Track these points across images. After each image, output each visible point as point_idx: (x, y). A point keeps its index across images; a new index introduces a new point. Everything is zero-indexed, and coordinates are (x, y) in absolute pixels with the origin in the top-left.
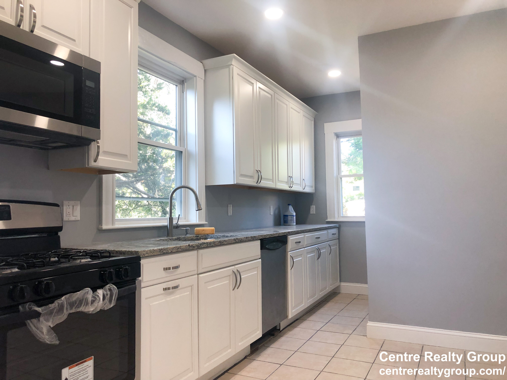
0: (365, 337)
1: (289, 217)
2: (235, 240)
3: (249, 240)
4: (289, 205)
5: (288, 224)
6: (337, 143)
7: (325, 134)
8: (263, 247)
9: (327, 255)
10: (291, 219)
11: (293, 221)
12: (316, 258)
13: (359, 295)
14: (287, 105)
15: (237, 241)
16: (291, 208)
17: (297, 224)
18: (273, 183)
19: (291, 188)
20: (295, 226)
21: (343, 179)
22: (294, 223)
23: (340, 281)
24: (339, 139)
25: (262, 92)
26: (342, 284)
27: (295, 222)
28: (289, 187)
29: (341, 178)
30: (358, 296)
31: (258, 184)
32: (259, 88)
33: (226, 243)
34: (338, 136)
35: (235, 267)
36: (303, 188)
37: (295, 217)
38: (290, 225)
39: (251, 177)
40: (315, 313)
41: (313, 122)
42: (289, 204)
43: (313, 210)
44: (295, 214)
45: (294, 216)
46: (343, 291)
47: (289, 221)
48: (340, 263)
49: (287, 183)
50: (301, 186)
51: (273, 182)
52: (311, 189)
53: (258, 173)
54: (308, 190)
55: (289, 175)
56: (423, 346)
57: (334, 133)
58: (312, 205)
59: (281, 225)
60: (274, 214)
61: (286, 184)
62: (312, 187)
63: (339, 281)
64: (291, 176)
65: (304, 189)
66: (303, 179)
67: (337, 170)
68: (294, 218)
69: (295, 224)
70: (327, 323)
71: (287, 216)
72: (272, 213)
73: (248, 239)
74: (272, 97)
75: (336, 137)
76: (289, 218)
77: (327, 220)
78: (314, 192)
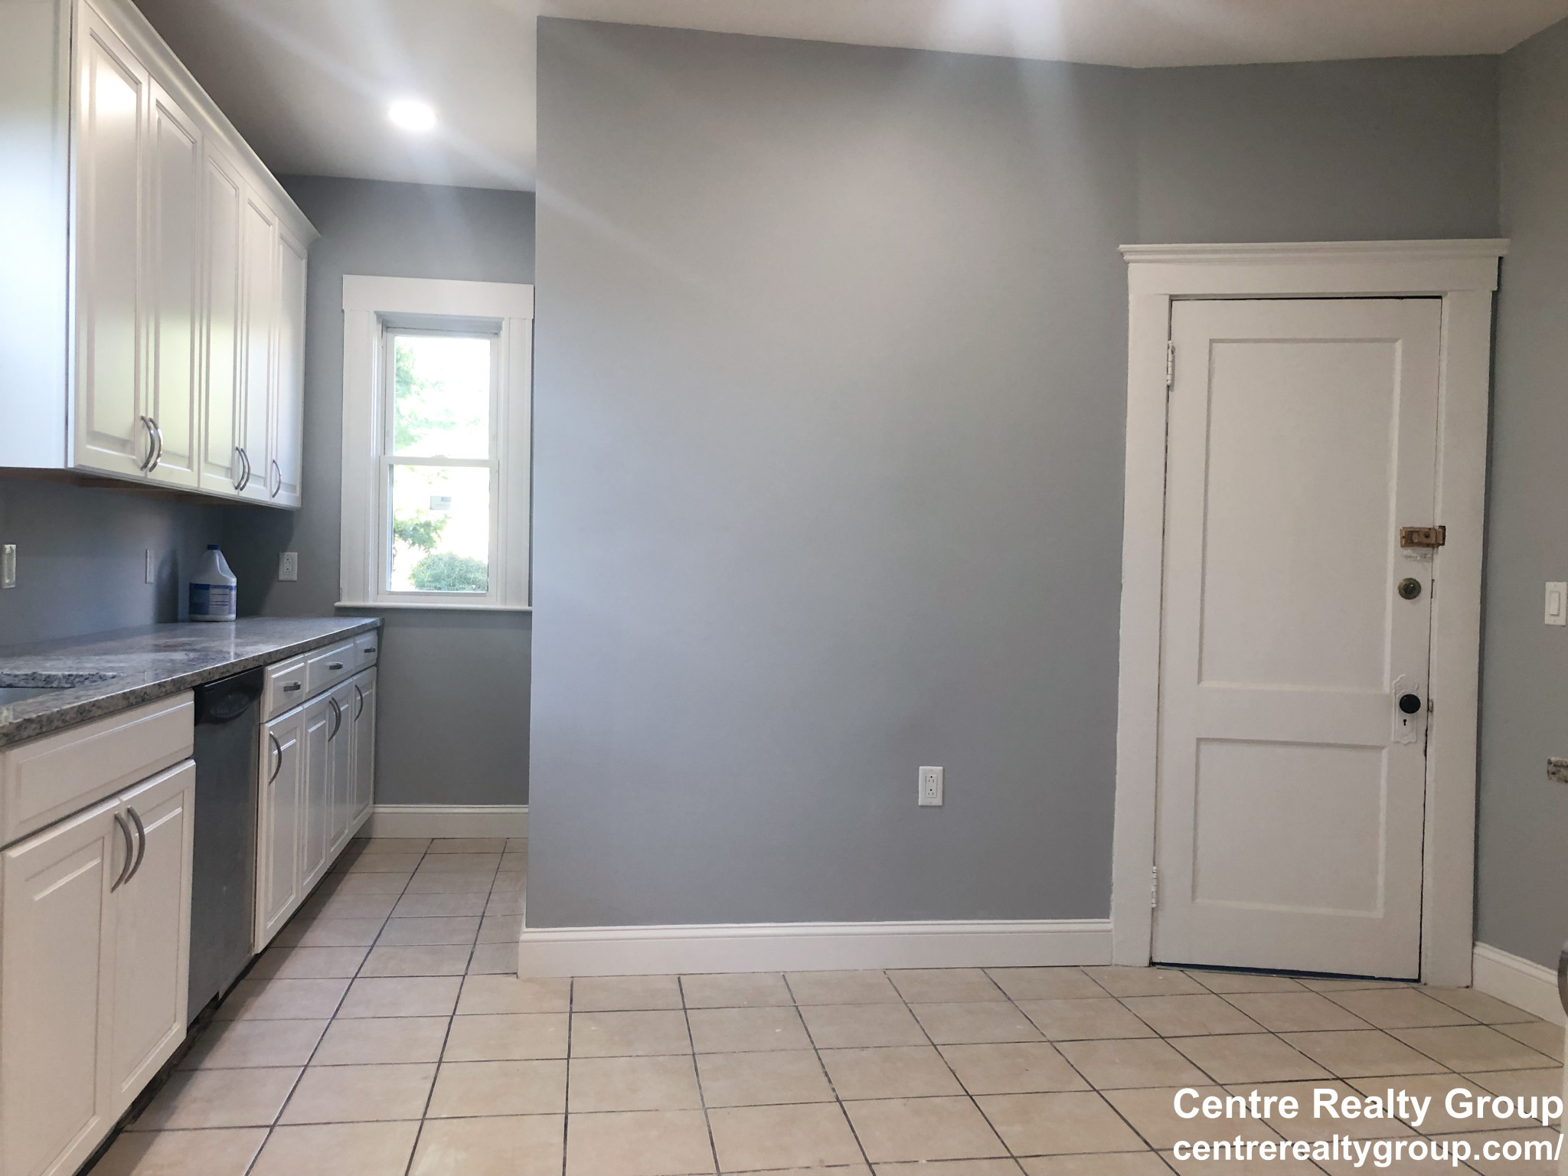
0: (512, 979)
1: (213, 591)
2: (128, 698)
3: (166, 691)
4: (212, 547)
5: (208, 617)
6: (384, 347)
7: (343, 311)
8: (202, 716)
9: (351, 723)
10: (220, 598)
11: (227, 607)
12: (327, 733)
13: (433, 839)
14: (236, 189)
15: (132, 700)
16: (220, 560)
17: (240, 614)
18: (192, 470)
19: (241, 489)
20: (234, 623)
21: (397, 468)
22: (230, 613)
23: (375, 803)
24: (390, 335)
25: (166, 123)
26: (383, 809)
27: (234, 608)
28: (236, 488)
29: (391, 467)
30: (432, 842)
31: (146, 474)
32: (159, 104)
33: (99, 712)
34: (388, 324)
35: (120, 799)
36: (271, 491)
37: (234, 593)
38: (218, 622)
39: (123, 444)
40: (315, 919)
41: (304, 262)
42: (211, 544)
43: (289, 566)
44: (233, 581)
45: (231, 588)
46: (379, 831)
47: (212, 608)
48: (376, 746)
49: (230, 471)
50: (265, 485)
51: (190, 466)
52: (290, 494)
53: (149, 428)
54: (284, 499)
55: (237, 445)
56: (679, 978)
57: (375, 312)
58: (284, 551)
59: (180, 617)
60: (159, 578)
61: (227, 477)
62: (292, 488)
63: (371, 801)
64: (242, 447)
65: (274, 496)
66: (274, 461)
67: (379, 435)
68: (230, 595)
69: (233, 616)
70: (372, 946)
71: (207, 587)
72: (151, 578)
73: (164, 690)
74: (194, 148)
75: (380, 326)
76: (214, 595)
77: (337, 604)
78: (300, 506)
